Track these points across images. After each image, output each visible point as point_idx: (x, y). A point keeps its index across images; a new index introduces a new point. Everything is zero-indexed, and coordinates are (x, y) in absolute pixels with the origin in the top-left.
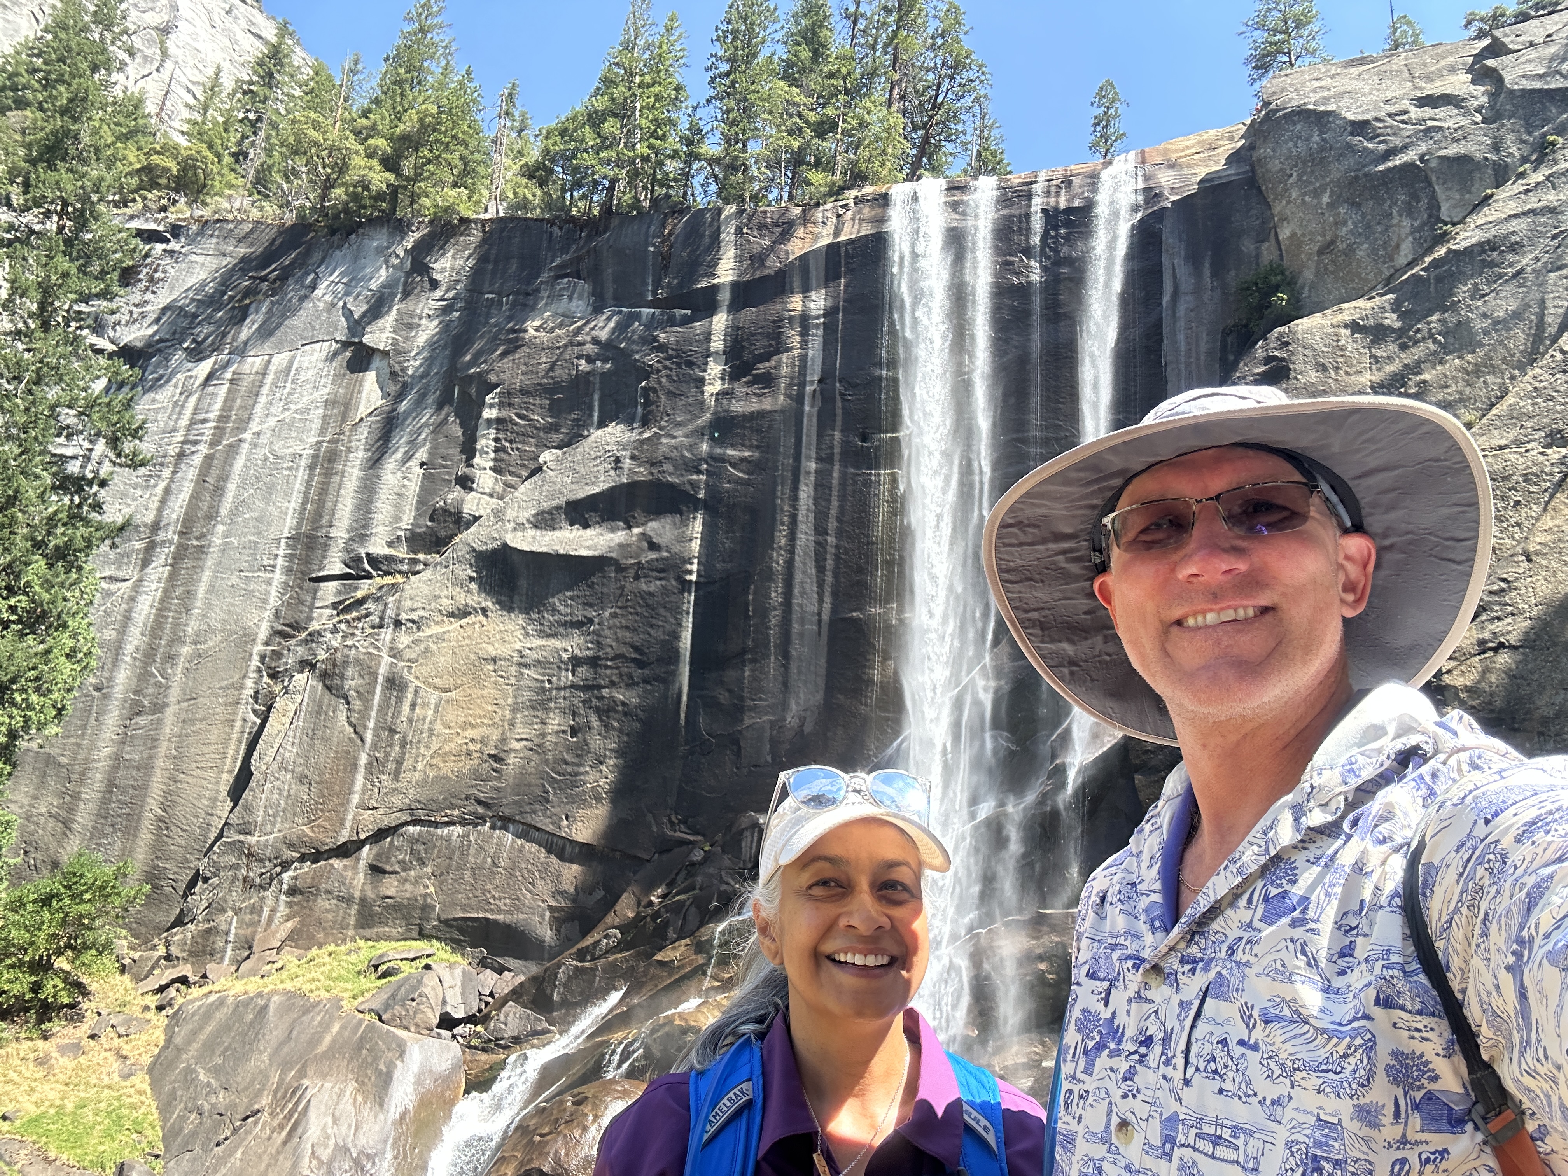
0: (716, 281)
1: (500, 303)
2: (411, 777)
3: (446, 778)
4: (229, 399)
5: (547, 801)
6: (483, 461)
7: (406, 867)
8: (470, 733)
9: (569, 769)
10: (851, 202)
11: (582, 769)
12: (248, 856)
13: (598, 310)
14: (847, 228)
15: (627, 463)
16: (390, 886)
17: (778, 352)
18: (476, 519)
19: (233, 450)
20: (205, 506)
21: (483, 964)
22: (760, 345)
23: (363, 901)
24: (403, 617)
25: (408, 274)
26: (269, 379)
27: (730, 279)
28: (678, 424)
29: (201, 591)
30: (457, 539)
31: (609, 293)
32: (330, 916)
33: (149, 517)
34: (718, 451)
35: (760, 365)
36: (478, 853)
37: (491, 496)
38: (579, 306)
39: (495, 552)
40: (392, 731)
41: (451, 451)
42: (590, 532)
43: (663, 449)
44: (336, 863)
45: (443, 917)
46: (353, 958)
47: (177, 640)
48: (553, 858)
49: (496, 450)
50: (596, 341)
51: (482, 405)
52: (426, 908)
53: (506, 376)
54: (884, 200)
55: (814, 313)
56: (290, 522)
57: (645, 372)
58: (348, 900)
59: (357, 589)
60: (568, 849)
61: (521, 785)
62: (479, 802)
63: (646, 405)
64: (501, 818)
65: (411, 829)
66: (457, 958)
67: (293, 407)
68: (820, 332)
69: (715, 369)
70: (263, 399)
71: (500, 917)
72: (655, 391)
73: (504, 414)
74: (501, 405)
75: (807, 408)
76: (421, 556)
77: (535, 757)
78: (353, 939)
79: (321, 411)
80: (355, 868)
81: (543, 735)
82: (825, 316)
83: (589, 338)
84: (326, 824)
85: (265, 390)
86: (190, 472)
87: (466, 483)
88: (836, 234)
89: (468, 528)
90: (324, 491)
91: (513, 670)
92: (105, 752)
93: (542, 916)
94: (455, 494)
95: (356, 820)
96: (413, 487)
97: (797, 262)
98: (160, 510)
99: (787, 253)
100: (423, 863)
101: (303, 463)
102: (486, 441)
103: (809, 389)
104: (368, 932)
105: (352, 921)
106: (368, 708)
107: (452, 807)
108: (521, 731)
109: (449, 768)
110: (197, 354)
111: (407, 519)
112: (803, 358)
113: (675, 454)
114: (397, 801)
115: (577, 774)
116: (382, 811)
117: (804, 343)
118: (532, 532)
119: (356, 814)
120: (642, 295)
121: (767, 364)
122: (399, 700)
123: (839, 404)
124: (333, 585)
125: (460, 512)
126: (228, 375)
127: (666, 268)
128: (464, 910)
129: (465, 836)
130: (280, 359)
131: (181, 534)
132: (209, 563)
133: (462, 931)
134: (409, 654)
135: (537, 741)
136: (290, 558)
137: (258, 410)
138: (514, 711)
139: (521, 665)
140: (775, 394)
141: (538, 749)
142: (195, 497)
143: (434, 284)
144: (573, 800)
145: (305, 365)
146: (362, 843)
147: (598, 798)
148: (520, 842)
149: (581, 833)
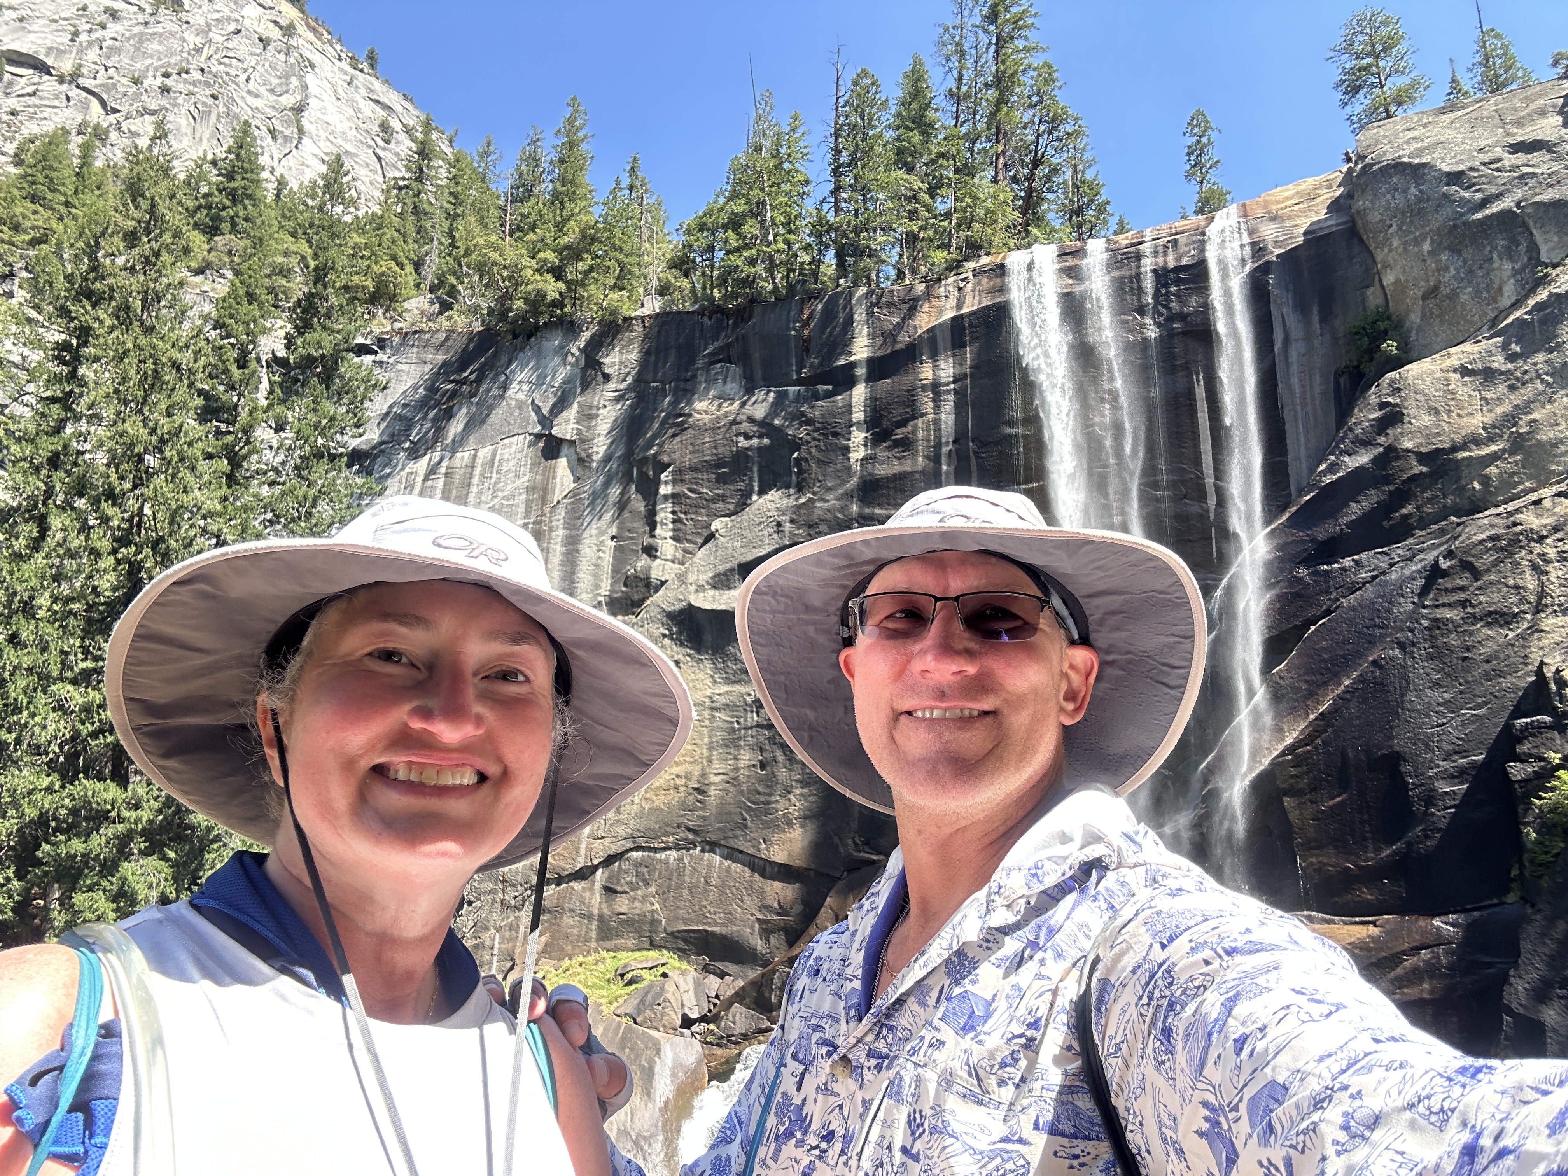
0: (853, 358)
1: (664, 389)
2: (630, 811)
3: (659, 809)
4: (446, 492)
5: (746, 827)
6: (664, 532)
7: (634, 887)
8: (676, 771)
9: (762, 799)
10: (970, 274)
11: (773, 799)
12: (504, 881)
13: (750, 391)
14: (968, 300)
15: (787, 526)
16: (622, 904)
17: (914, 418)
18: (663, 583)
21: (706, 969)
22: (897, 413)
23: (601, 917)
25: (584, 370)
26: (478, 471)
27: (865, 355)
28: (830, 489)
30: (648, 602)
31: (758, 375)
32: (575, 931)
34: (867, 511)
35: (898, 431)
36: (692, 875)
37: (673, 562)
38: (732, 387)
39: (682, 611)
41: (636, 525)
43: (817, 512)
44: (576, 885)
45: (669, 930)
46: (601, 967)
48: (757, 877)
49: (674, 522)
50: (751, 420)
51: (657, 482)
52: (654, 923)
53: (676, 456)
54: (1001, 270)
55: (944, 380)
57: (796, 445)
58: (589, 917)
60: (768, 869)
61: (723, 813)
62: (689, 829)
63: (799, 473)
64: (708, 843)
65: (634, 854)
66: (684, 965)
67: (500, 494)
68: (952, 397)
69: (858, 436)
70: (474, 489)
71: (717, 929)
72: (806, 460)
73: (678, 489)
74: (674, 482)
75: (944, 468)
77: (732, 789)
78: (596, 951)
79: (524, 497)
80: (591, 889)
81: (737, 769)
82: (954, 382)
83: (744, 418)
84: (565, 853)
85: (475, 481)
87: (650, 551)
88: (959, 306)
89: (656, 592)
91: (706, 714)
93: (752, 928)
94: (643, 561)
95: (589, 849)
96: (608, 558)
97: (926, 336)
99: (915, 327)
100: (647, 884)
102: (665, 513)
103: (945, 450)
104: (608, 944)
105: (594, 935)
107: (667, 834)
108: (719, 767)
109: (660, 802)
110: (415, 454)
111: (605, 587)
112: (937, 422)
113: (829, 516)
114: (621, 830)
115: (769, 803)
116: (609, 840)
117: (937, 408)
118: (711, 592)
119: (589, 843)
120: (788, 374)
121: (904, 430)
123: (973, 461)
125: (648, 578)
126: (443, 470)
127: (807, 350)
128: (686, 924)
129: (680, 859)
130: (484, 453)
133: (686, 941)
135: (732, 775)
138: (711, 749)
139: (712, 709)
140: (914, 455)
141: (734, 781)
143: (607, 377)
144: (767, 825)
145: (506, 457)
146: (595, 868)
147: (790, 824)
148: (727, 863)
149: (778, 854)
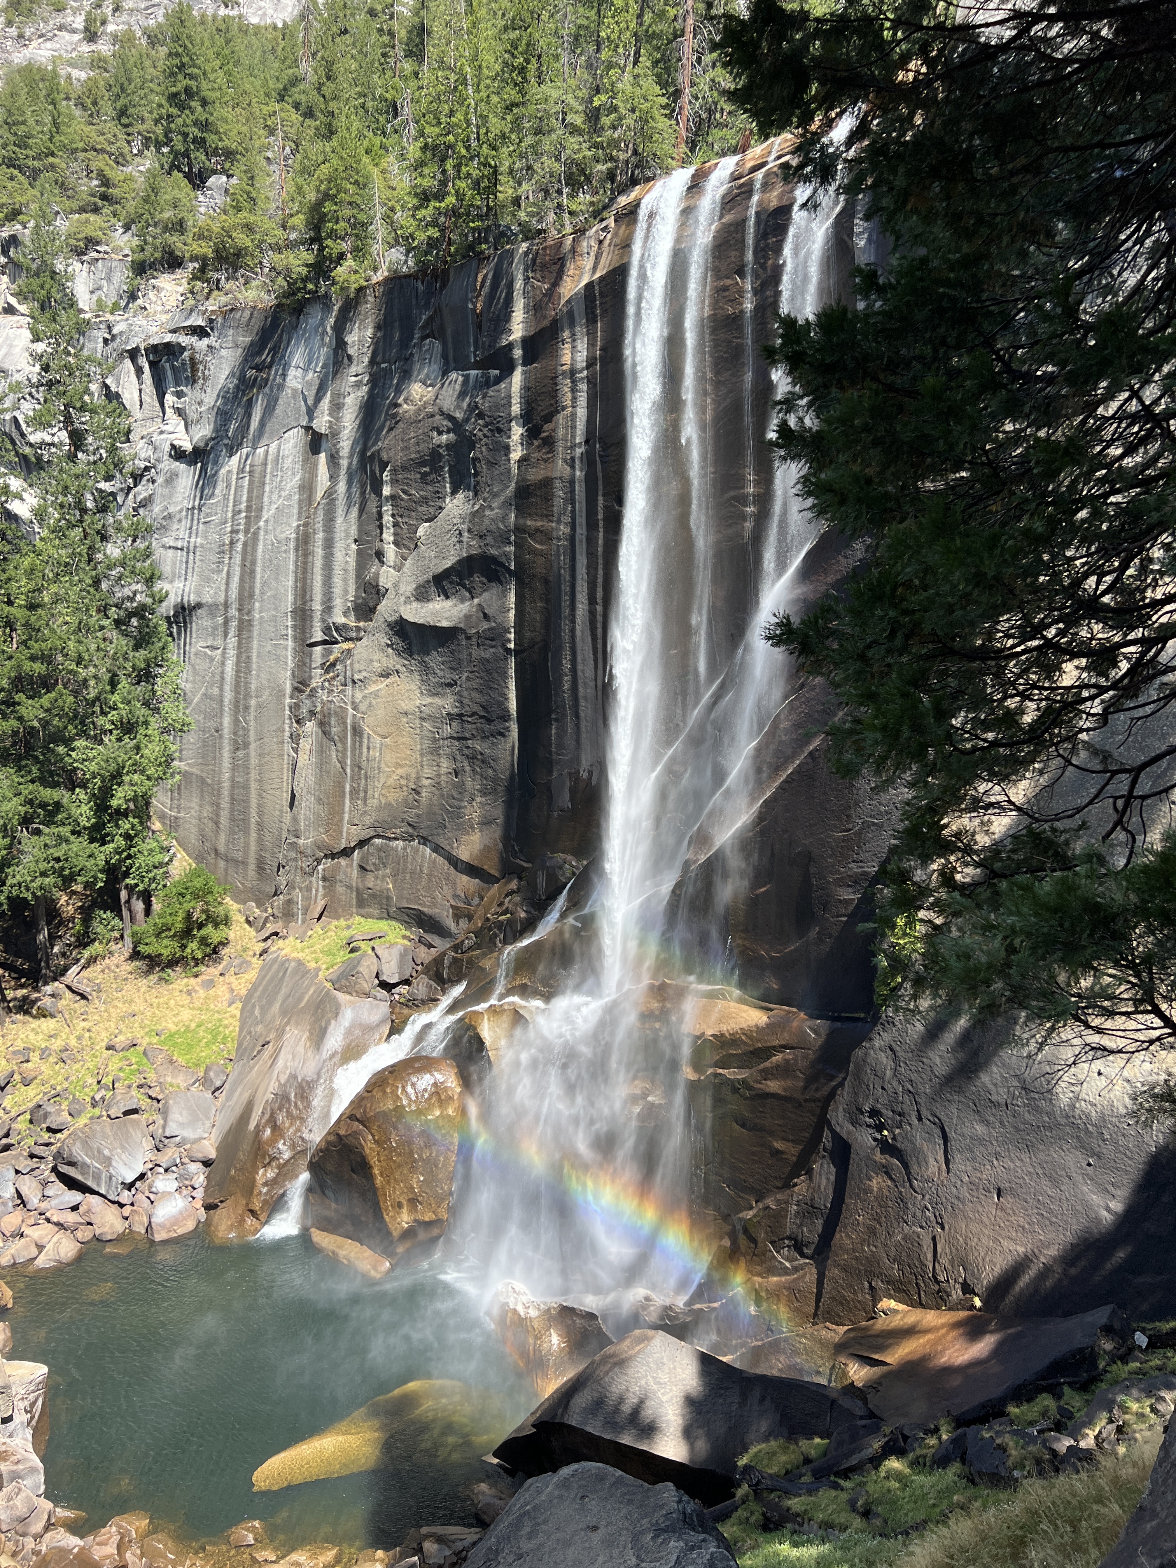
0: (511, 338)
1: (391, 371)
2: (373, 802)
3: (390, 805)
4: (250, 491)
5: (445, 827)
6: (388, 536)
7: (377, 868)
8: (400, 771)
9: (456, 803)
10: (612, 220)
11: (463, 804)
12: (301, 853)
13: (445, 374)
14: (604, 258)
15: (466, 536)
16: (370, 881)
17: (555, 413)
18: (386, 591)
19: (256, 534)
20: (247, 586)
21: (420, 941)
22: (542, 409)
23: (358, 889)
24: (356, 677)
25: (335, 352)
26: (269, 469)
27: (520, 334)
28: (495, 495)
29: (254, 655)
30: (378, 610)
31: (452, 355)
32: (342, 898)
33: (222, 599)
34: (521, 521)
35: (546, 427)
36: (413, 861)
37: (394, 569)
38: (434, 369)
39: (396, 622)
40: (360, 768)
41: (370, 528)
42: (449, 603)
43: (486, 521)
44: (342, 862)
45: (399, 905)
47: (247, 696)
48: (452, 870)
49: (394, 526)
50: (443, 412)
51: (381, 482)
52: (389, 898)
53: (392, 453)
54: (633, 213)
55: (579, 365)
56: (290, 598)
57: (472, 442)
58: (349, 887)
59: (330, 652)
60: (459, 864)
61: (431, 813)
62: (409, 824)
63: (475, 475)
64: (422, 837)
65: (376, 841)
67: (283, 493)
68: (585, 386)
69: (516, 433)
70: (267, 489)
71: (427, 910)
72: (480, 460)
73: (395, 490)
74: (392, 483)
76: (361, 624)
77: (437, 792)
78: (356, 916)
79: (297, 497)
80: (352, 866)
81: (439, 775)
82: (587, 368)
83: (438, 408)
84: (335, 834)
85: (267, 480)
86: (238, 559)
87: (380, 555)
88: (596, 267)
89: (382, 600)
90: (305, 571)
91: (417, 721)
92: (227, 776)
93: (449, 912)
94: (375, 567)
95: (348, 832)
96: (352, 561)
97: (567, 307)
98: (227, 591)
99: (560, 297)
100: (385, 866)
101: (292, 545)
102: (388, 517)
103: (578, 452)
104: (363, 911)
105: (354, 902)
106: (345, 749)
107: (396, 827)
108: (427, 772)
109: (393, 797)
110: (231, 450)
111: (352, 592)
112: (574, 417)
113: (493, 527)
114: (368, 820)
115: (459, 808)
116: (359, 827)
117: (574, 400)
118: (415, 604)
119: (347, 829)
120: (469, 356)
121: (549, 426)
122: (361, 743)
123: (599, 465)
124: (318, 649)
125: (378, 585)
126: (248, 468)
127: (480, 327)
128: (408, 902)
129: (405, 849)
130: (273, 448)
131: (240, 610)
132: (255, 634)
133: (408, 916)
134: (363, 707)
135: (436, 779)
136: (294, 627)
137: (266, 499)
138: (422, 755)
139: (422, 718)
140: (556, 458)
141: (437, 785)
142: (242, 579)
143: (350, 360)
144: (459, 828)
145: (287, 452)
146: (353, 849)
147: (473, 828)
148: (434, 855)
149: (464, 854)
